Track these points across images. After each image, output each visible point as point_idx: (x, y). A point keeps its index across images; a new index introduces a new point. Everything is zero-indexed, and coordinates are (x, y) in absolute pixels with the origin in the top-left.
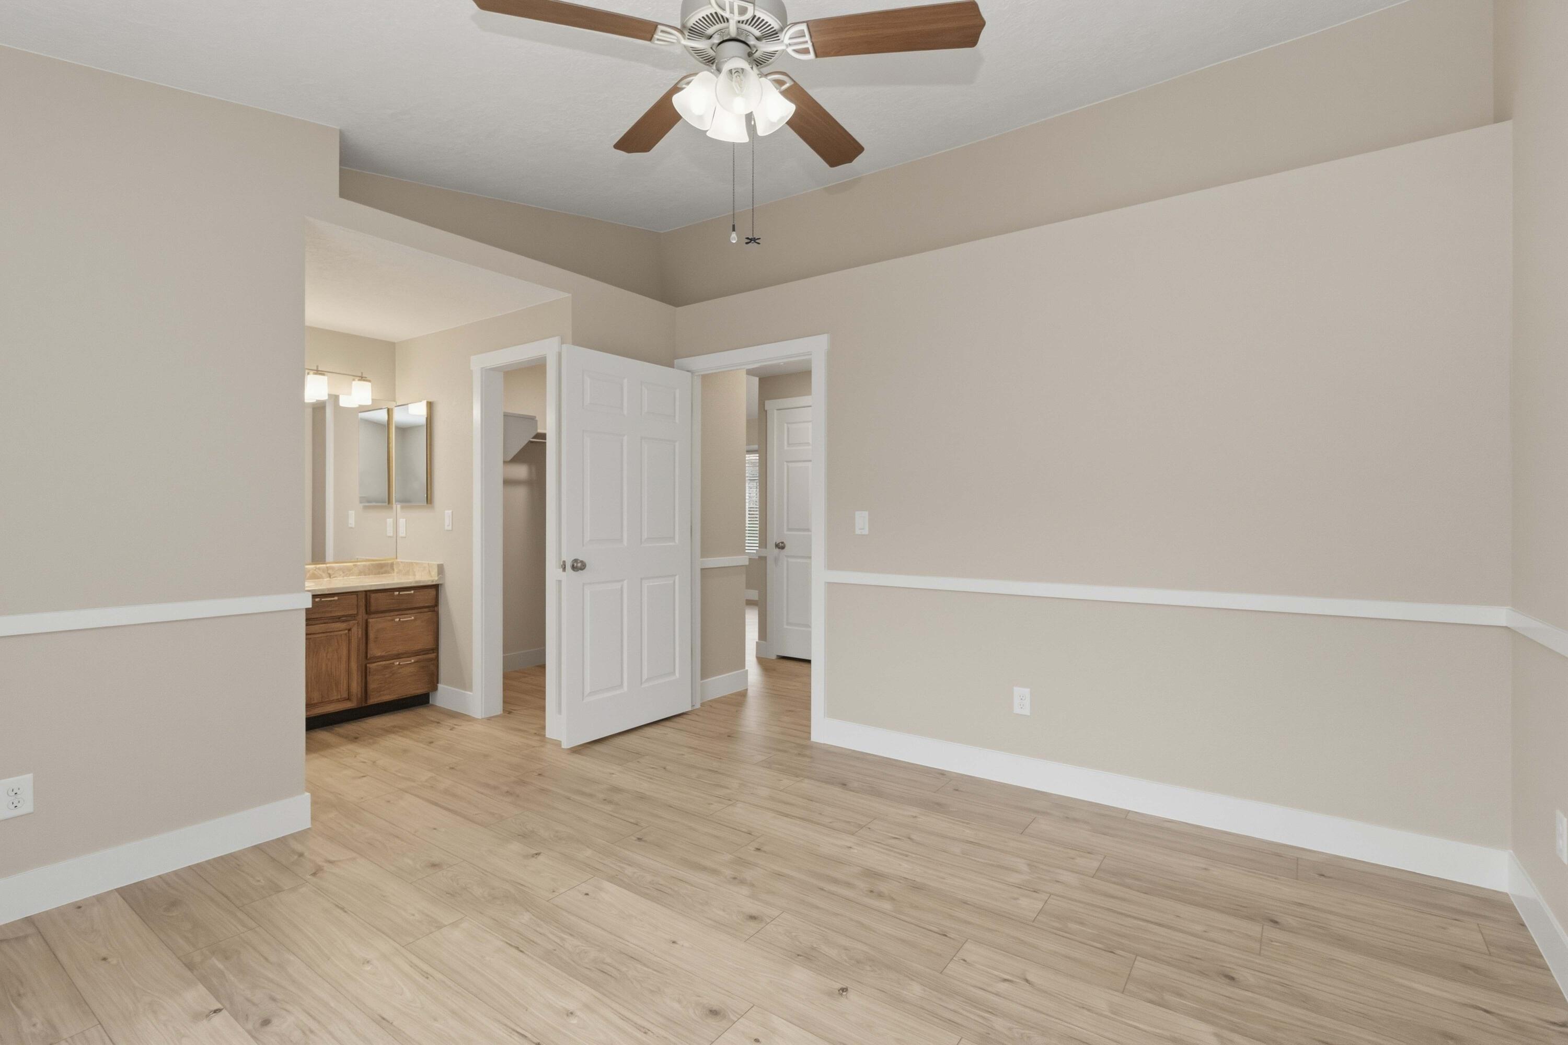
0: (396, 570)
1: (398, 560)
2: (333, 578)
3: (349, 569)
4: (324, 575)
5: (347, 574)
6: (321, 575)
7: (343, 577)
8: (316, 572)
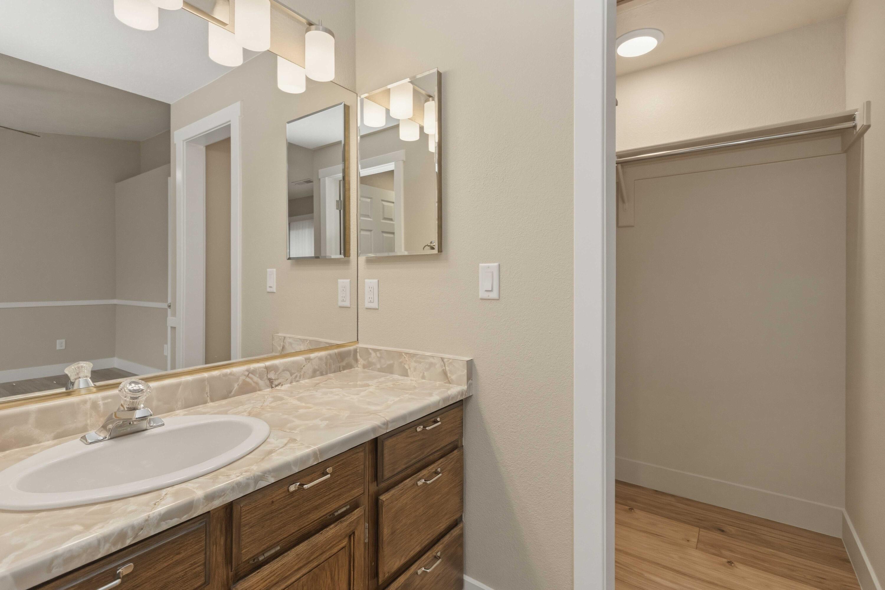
0: (361, 361)
1: (361, 345)
2: (276, 386)
3: (299, 367)
4: (261, 383)
5: (296, 377)
6: (257, 383)
7: (291, 383)
8: (248, 380)
